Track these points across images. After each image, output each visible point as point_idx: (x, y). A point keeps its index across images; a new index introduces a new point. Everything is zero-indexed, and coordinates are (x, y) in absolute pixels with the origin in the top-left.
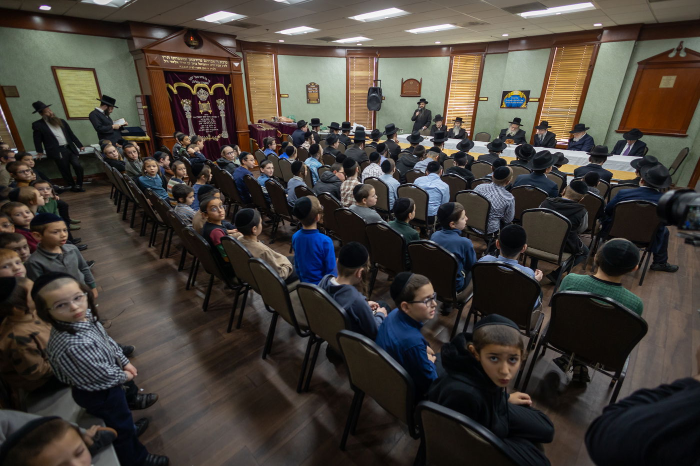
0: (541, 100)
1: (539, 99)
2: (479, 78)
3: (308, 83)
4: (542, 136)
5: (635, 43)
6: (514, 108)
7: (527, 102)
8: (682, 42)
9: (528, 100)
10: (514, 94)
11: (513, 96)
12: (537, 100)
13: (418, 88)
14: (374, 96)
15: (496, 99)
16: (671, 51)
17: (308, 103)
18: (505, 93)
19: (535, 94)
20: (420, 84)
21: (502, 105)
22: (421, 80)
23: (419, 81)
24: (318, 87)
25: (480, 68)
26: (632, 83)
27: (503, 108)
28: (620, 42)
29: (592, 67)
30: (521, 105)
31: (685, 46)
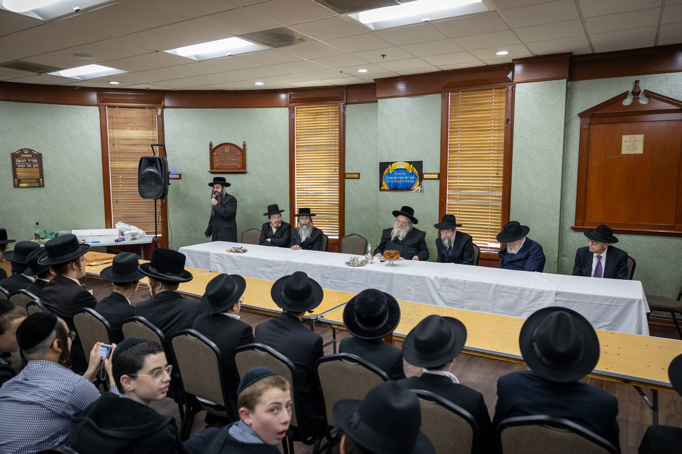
0: (442, 176)
1: (439, 175)
2: (340, 142)
3: (15, 150)
4: (450, 241)
5: (567, 83)
6: (401, 190)
7: (421, 181)
8: (637, 82)
9: (421, 178)
10: (398, 167)
11: (397, 170)
12: (436, 176)
13: (240, 159)
14: (151, 173)
15: (371, 175)
16: (624, 95)
17: (16, 186)
18: (384, 166)
19: (431, 167)
20: (243, 152)
21: (381, 185)
22: (244, 145)
23: (241, 147)
24: (39, 157)
25: (339, 125)
26: (577, 147)
27: (384, 190)
28: (543, 82)
29: (510, 122)
30: (413, 184)
31: (643, 87)
